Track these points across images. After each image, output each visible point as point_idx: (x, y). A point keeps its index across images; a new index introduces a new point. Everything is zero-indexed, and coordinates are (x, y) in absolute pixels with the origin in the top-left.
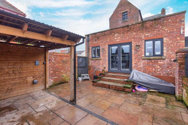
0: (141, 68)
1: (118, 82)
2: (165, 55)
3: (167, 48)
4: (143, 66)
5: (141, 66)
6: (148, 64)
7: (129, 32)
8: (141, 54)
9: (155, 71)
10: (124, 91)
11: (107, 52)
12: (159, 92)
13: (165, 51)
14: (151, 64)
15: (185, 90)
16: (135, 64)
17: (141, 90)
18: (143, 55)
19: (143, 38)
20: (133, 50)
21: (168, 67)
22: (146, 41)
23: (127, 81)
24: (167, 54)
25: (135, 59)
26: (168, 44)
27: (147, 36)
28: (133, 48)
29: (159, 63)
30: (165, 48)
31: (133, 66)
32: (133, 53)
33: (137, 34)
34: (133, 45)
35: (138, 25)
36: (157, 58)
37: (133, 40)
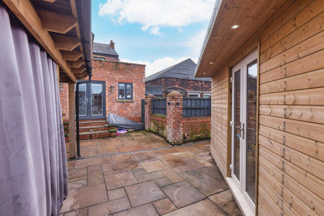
0: (115, 111)
1: (97, 129)
2: (134, 98)
3: (136, 92)
4: (117, 109)
5: (116, 109)
6: (121, 107)
7: (102, 69)
8: (115, 96)
9: (127, 114)
10: (111, 137)
11: (68, 90)
12: (135, 130)
13: (134, 95)
14: (124, 107)
15: (152, 123)
16: (109, 107)
17: (123, 132)
18: (117, 98)
19: (117, 79)
20: (107, 91)
21: (136, 109)
22: (119, 83)
23: (108, 126)
24: (135, 98)
25: (109, 101)
26: (136, 90)
27: (121, 78)
28: (107, 88)
29: (130, 105)
30: (134, 92)
31: (107, 110)
32: (107, 94)
33: (110, 74)
34: (107, 85)
35: (112, 64)
36: (129, 100)
37: (107, 79)
